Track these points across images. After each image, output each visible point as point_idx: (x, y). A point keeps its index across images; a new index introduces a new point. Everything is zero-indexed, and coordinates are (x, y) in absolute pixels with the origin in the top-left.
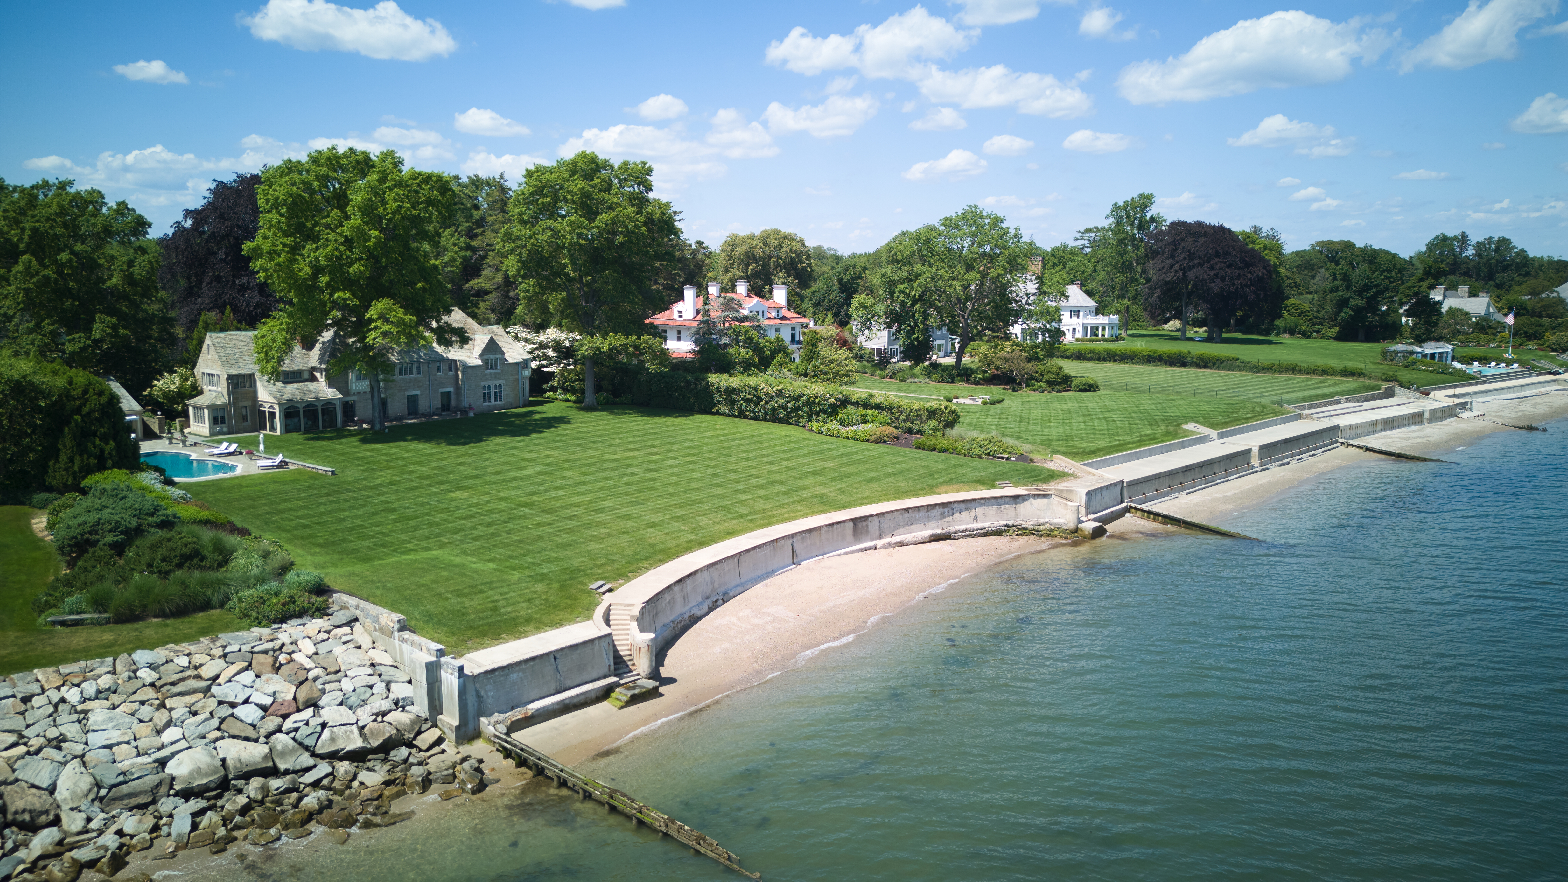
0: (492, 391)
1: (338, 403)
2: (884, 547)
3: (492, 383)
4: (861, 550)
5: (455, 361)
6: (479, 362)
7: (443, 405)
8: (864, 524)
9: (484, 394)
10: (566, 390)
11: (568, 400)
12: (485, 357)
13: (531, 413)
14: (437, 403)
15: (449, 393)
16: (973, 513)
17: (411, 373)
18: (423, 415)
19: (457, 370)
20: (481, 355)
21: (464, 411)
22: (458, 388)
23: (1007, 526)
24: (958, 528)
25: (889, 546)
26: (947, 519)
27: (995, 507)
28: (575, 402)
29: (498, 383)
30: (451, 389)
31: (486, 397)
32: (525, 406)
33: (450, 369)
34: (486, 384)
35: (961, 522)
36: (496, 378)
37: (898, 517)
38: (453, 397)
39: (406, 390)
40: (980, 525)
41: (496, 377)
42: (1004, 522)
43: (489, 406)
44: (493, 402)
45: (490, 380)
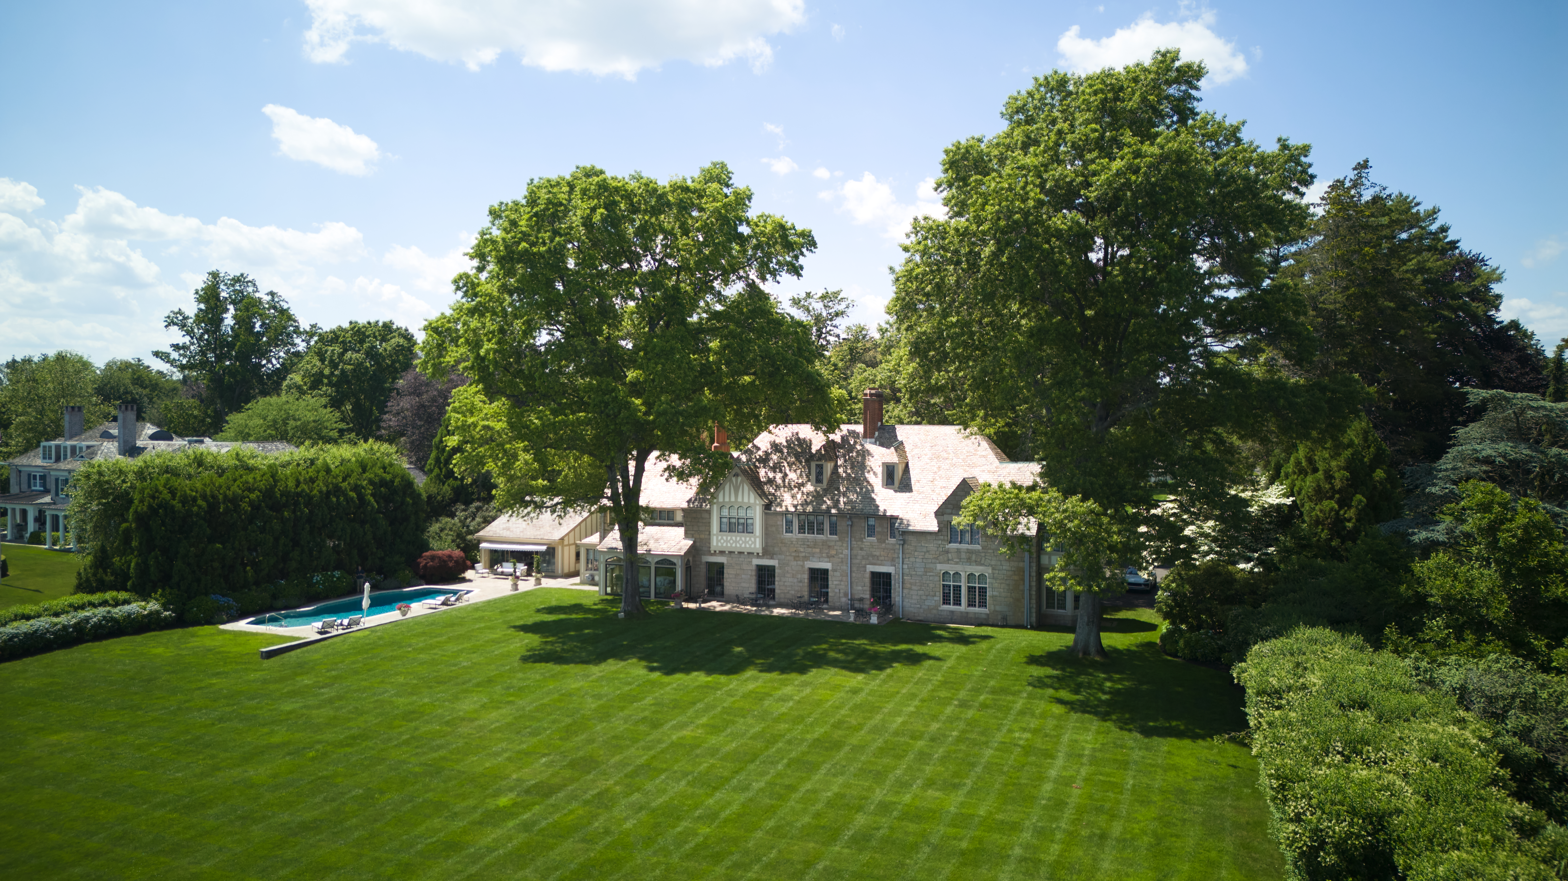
0: (964, 585)
1: (679, 563)
3: (965, 570)
6: (934, 526)
7: (875, 596)
9: (946, 588)
12: (948, 519)
14: (863, 590)
15: (887, 575)
17: (821, 531)
20: (938, 515)
29: (977, 570)
30: (890, 569)
31: (950, 594)
33: (892, 533)
34: (951, 569)
38: (893, 583)
39: (806, 558)
41: (972, 557)
43: (952, 612)
44: (963, 607)
45: (957, 563)
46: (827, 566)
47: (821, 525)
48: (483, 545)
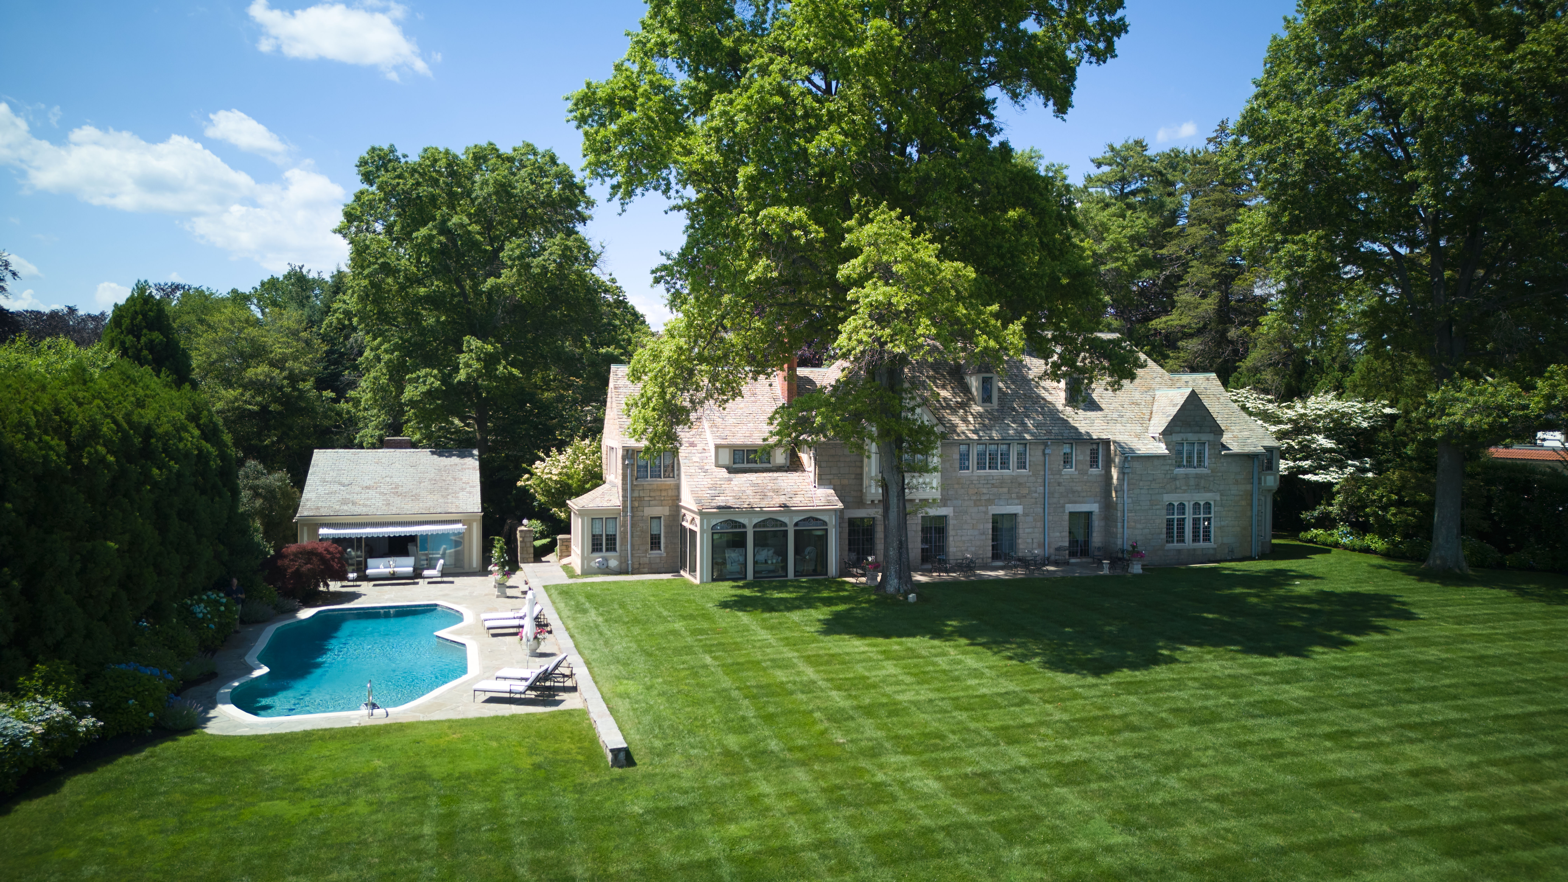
0: (1189, 517)
1: (832, 522)
3: (1189, 499)
5: (1107, 442)
6: (1161, 449)
7: (1073, 542)
9: (1170, 522)
10: (1361, 528)
11: (1367, 550)
12: (1177, 438)
13: (1284, 577)
14: (1060, 538)
15: (1089, 514)
17: (1005, 465)
18: (1024, 562)
19: (1109, 462)
20: (1167, 433)
21: (1119, 559)
22: (1108, 506)
28: (1386, 555)
29: (1202, 498)
30: (1094, 507)
31: (1174, 530)
32: (1263, 557)
33: (1094, 462)
34: (1175, 499)
36: (1198, 488)
38: (1097, 524)
39: (990, 502)
41: (1200, 483)
43: (1179, 551)
44: (1187, 543)
45: (1185, 492)
46: (1017, 509)
47: (1005, 457)
48: (323, 531)
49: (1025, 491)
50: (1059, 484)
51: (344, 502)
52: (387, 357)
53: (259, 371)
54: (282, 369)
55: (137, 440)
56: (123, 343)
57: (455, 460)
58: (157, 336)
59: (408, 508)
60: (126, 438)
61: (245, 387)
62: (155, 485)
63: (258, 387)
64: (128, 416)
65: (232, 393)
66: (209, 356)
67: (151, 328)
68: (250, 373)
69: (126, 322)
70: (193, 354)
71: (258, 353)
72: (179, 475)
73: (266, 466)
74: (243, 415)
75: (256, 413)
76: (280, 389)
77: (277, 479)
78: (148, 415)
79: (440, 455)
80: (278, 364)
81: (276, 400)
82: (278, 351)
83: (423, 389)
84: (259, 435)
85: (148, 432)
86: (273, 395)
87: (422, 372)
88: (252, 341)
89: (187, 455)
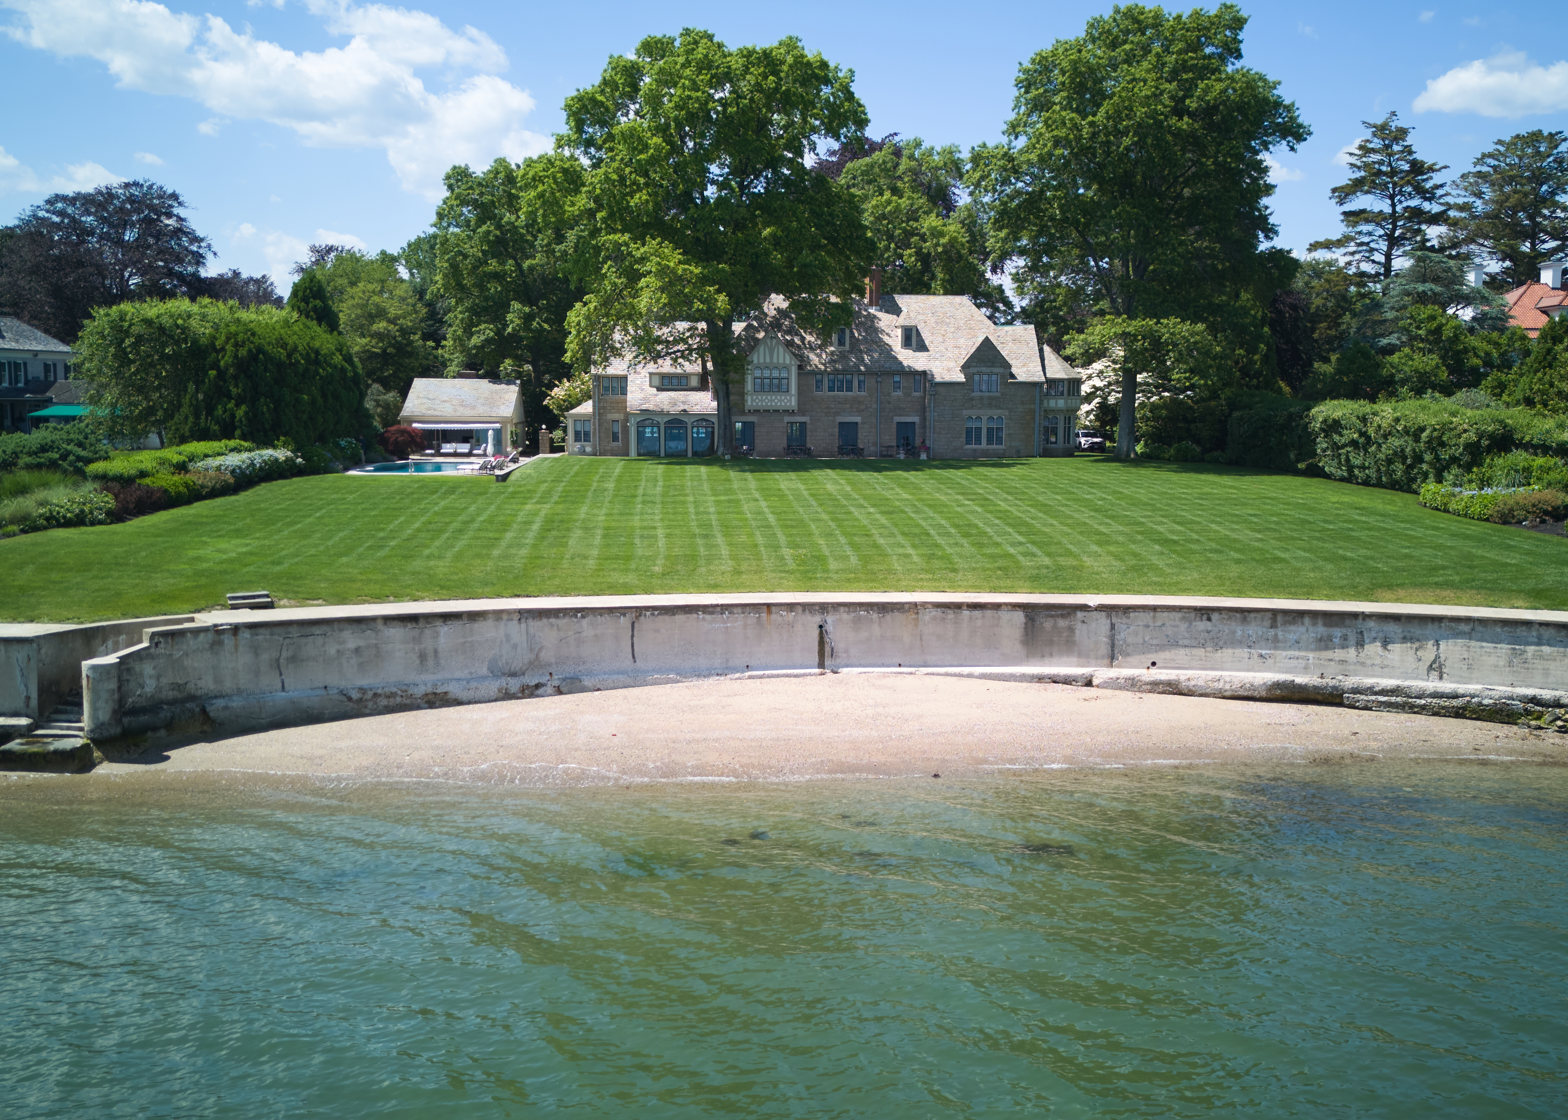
0: (984, 427)
1: (716, 422)
2: (1113, 684)
3: (983, 414)
4: (1040, 679)
5: (924, 373)
6: (961, 378)
7: (899, 443)
8: (1062, 623)
9: (968, 430)
12: (972, 370)
14: (890, 438)
15: (911, 424)
16: (1429, 653)
19: (926, 388)
20: (965, 367)
22: (924, 418)
23: (1534, 700)
24: (1368, 681)
25: (1133, 685)
26: (1339, 654)
27: (1504, 648)
29: (993, 413)
30: (916, 419)
31: (972, 435)
33: (915, 388)
34: (973, 414)
35: (1385, 669)
36: (990, 406)
37: (1175, 625)
38: (917, 431)
39: (836, 414)
40: (1446, 686)
41: (992, 403)
42: (1530, 692)
43: (975, 450)
44: (984, 445)
45: (980, 408)
46: (858, 419)
47: (850, 384)
48: (415, 425)
49: (863, 407)
50: (889, 403)
51: (429, 409)
52: (460, 316)
53: (381, 326)
54: (396, 325)
55: (313, 355)
56: (299, 308)
57: (503, 386)
58: (318, 302)
59: (467, 413)
60: (308, 354)
61: (372, 336)
62: (321, 377)
63: (379, 336)
64: (308, 344)
65: (364, 341)
66: (350, 316)
67: (315, 299)
68: (375, 327)
69: (300, 294)
70: (341, 315)
71: (380, 313)
72: (332, 375)
73: (385, 388)
74: (372, 356)
75: (377, 354)
76: (394, 338)
77: (391, 396)
78: (317, 344)
79: (494, 383)
80: (392, 321)
81: (393, 346)
82: (393, 312)
83: (483, 338)
84: (381, 369)
85: (317, 352)
86: (389, 342)
87: (483, 326)
88: (377, 305)
89: (335, 367)
